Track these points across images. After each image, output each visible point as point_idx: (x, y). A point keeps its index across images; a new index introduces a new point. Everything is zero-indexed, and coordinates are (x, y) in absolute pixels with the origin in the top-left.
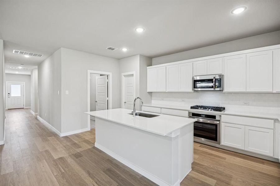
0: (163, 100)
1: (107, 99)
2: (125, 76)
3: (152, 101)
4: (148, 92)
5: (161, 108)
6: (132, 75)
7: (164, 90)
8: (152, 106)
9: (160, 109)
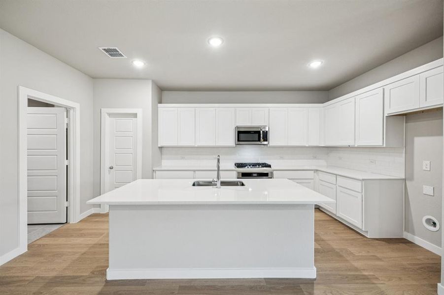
0: (183, 158)
1: (66, 162)
2: (110, 115)
3: (163, 161)
4: (159, 146)
5: (194, 171)
6: (135, 115)
7: (191, 144)
8: (163, 169)
9: (192, 172)
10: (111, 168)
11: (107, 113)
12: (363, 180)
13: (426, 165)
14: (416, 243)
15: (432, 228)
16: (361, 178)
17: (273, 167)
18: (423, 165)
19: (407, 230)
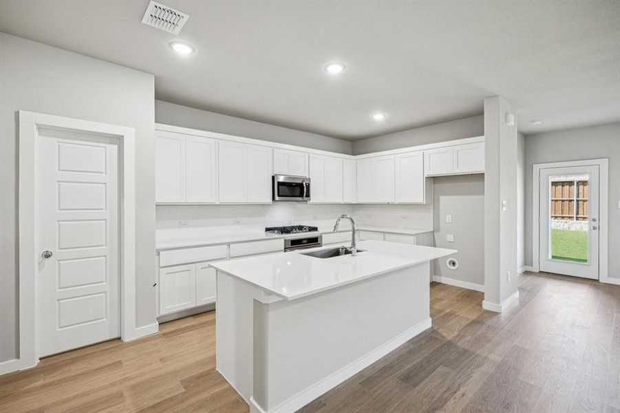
6: (118, 140)
10: (47, 255)
11: (37, 125)
12: (416, 234)
13: (449, 218)
14: (443, 282)
15: (453, 268)
16: (414, 233)
17: (320, 231)
18: (447, 218)
19: (435, 274)
